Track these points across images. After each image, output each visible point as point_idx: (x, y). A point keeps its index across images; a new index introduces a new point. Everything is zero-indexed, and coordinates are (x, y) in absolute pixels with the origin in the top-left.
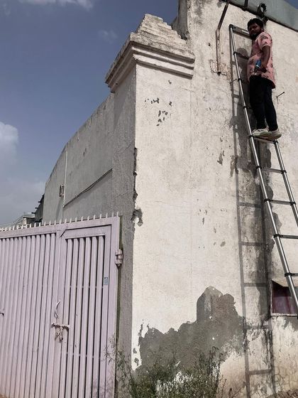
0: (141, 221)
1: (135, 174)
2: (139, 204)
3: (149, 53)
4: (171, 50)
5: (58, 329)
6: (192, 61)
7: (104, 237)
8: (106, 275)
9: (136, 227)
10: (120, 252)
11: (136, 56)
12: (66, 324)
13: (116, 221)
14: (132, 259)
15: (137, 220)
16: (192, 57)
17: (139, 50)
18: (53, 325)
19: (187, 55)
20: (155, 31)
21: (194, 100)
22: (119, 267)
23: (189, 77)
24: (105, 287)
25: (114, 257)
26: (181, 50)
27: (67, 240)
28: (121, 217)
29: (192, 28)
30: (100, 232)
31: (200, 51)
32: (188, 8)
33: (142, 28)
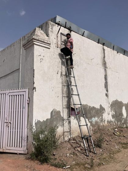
0: (35, 90)
1: (34, 77)
2: (35, 86)
3: (38, 42)
4: (44, 41)
5: (7, 124)
6: (50, 44)
7: (23, 95)
8: (24, 106)
9: (34, 92)
10: (29, 99)
11: (34, 42)
12: (10, 121)
13: (27, 90)
14: (33, 101)
15: (34, 90)
16: (50, 43)
17: (35, 41)
18: (5, 122)
19: (49, 42)
20: (39, 34)
21: (50, 55)
22: (28, 104)
23: (49, 48)
24: (24, 110)
25: (27, 101)
26: (47, 41)
27: (10, 96)
28: (29, 89)
29: (50, 33)
30: (22, 93)
31: (52, 41)
32: (49, 27)
33: (36, 34)
